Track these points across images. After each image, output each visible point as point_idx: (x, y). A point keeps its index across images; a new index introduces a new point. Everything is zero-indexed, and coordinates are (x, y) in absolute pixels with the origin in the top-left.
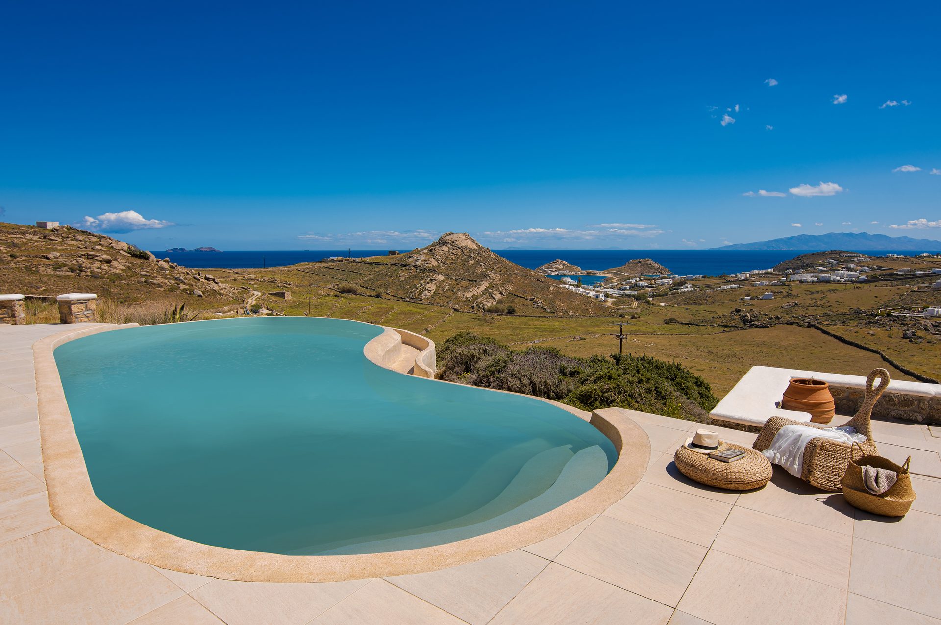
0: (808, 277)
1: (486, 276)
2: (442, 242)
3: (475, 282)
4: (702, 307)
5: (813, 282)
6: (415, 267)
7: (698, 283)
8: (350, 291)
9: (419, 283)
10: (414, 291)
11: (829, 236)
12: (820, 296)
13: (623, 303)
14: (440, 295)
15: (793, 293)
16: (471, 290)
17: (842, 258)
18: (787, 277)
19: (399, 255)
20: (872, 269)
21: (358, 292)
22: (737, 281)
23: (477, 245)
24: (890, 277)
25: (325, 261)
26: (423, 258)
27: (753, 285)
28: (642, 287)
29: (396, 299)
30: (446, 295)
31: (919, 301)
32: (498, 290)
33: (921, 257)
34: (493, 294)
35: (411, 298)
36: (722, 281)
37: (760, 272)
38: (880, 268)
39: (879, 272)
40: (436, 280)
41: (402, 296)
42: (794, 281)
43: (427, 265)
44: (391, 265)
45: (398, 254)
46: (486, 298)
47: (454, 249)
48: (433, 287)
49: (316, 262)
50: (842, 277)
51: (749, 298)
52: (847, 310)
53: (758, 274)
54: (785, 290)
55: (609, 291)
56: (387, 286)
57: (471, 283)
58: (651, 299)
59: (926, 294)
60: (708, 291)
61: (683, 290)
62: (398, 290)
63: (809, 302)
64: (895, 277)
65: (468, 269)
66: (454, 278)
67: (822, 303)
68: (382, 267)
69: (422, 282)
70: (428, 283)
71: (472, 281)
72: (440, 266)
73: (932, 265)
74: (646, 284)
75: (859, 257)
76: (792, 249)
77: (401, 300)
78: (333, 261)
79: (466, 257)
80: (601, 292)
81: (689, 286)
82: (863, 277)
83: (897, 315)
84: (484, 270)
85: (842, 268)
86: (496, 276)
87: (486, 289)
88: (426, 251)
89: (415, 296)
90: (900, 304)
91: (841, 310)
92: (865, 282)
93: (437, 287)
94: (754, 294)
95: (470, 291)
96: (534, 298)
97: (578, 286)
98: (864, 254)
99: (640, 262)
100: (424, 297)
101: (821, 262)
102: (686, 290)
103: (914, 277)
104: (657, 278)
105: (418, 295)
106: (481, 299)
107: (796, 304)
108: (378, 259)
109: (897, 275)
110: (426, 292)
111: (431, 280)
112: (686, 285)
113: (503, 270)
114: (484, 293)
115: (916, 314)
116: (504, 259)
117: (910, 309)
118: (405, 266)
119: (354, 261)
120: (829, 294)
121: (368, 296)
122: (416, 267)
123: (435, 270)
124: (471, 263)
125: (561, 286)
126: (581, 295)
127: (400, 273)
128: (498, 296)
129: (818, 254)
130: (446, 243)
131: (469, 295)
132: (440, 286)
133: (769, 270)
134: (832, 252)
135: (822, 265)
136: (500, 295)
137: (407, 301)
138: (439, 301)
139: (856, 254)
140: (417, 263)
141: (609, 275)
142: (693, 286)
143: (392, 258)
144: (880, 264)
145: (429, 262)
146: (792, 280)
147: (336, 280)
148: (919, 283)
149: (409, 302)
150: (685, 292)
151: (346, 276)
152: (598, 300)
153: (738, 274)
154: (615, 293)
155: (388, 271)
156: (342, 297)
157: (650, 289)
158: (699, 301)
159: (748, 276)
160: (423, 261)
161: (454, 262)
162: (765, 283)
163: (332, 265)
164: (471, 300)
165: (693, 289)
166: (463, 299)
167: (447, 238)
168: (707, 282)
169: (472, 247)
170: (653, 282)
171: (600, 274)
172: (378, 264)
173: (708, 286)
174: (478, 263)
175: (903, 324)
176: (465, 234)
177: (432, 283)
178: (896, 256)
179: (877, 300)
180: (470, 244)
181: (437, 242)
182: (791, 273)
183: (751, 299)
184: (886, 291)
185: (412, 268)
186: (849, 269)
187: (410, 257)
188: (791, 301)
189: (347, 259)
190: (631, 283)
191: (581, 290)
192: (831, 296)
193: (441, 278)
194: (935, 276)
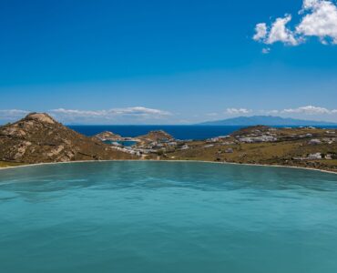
0: (249, 139)
1: (62, 142)
2: (28, 119)
3: (54, 146)
5: (252, 142)
7: (191, 144)
9: (12, 147)
10: (9, 153)
11: (254, 118)
12: (256, 150)
13: (151, 157)
14: (28, 155)
15: (243, 148)
17: (263, 129)
18: (238, 140)
20: (278, 135)
22: (212, 143)
23: (54, 121)
24: (288, 139)
26: (14, 129)
27: (221, 145)
28: (160, 147)
30: (33, 155)
31: (304, 151)
32: (70, 150)
33: (300, 128)
34: (68, 153)
35: (6, 158)
36: (204, 143)
37: (223, 137)
38: (282, 134)
39: (282, 136)
40: (25, 145)
43: (18, 134)
47: (37, 123)
48: (23, 150)
50: (265, 139)
52: (270, 157)
54: (238, 148)
55: (142, 150)
57: (51, 146)
58: (166, 154)
59: (306, 147)
60: (197, 149)
61: (183, 148)
63: (251, 154)
64: (290, 139)
65: (48, 137)
66: (38, 143)
67: (258, 153)
69: (15, 146)
70: (19, 147)
72: (28, 135)
73: (305, 132)
74: (162, 145)
75: (271, 128)
79: (46, 129)
80: (137, 151)
82: (275, 139)
83: (296, 159)
84: (60, 137)
85: (264, 134)
86: (68, 141)
87: (62, 151)
88: (16, 125)
89: (9, 156)
90: (296, 153)
91: (268, 158)
92: (276, 142)
93: (26, 150)
94: (223, 150)
95: (51, 152)
96: (96, 155)
97: (123, 147)
99: (156, 132)
100: (17, 157)
101: (253, 131)
102: (185, 148)
103: (299, 138)
104: (168, 141)
105: (12, 156)
106: (59, 157)
107: (246, 155)
109: (291, 137)
110: (18, 153)
111: (21, 145)
112: (185, 145)
113: (73, 137)
114: (61, 153)
115: (304, 158)
117: (301, 156)
120: (260, 149)
122: (9, 136)
123: (24, 138)
124: (50, 133)
125: (112, 147)
126: (126, 153)
128: (71, 155)
129: (251, 126)
130: (31, 119)
131: (50, 155)
132: (28, 149)
133: (228, 136)
134: (258, 126)
135: (254, 133)
137: (3, 160)
139: (269, 127)
140: (10, 133)
141: (138, 140)
142: (188, 146)
144: (282, 132)
145: (19, 132)
146: (241, 141)
148: (302, 141)
149: (5, 160)
150: (184, 150)
152: (136, 155)
153: (212, 139)
154: (145, 151)
157: (164, 148)
159: (218, 139)
160: (14, 131)
161: (38, 132)
162: (228, 143)
164: (52, 157)
165: (189, 148)
166: (46, 157)
167: (32, 116)
168: (197, 143)
169: (50, 122)
170: (166, 144)
171: (133, 140)
173: (197, 146)
174: (55, 133)
175: (300, 164)
176: (44, 114)
177: (22, 147)
178: (288, 128)
179: (285, 151)
180: (49, 120)
181: (24, 119)
182: (239, 138)
183: (221, 153)
184: (288, 146)
185: (6, 136)
186: (267, 135)
187: (4, 129)
188: (241, 155)
190: (153, 145)
191: (125, 150)
192: (262, 150)
193: (29, 143)
194: (308, 137)
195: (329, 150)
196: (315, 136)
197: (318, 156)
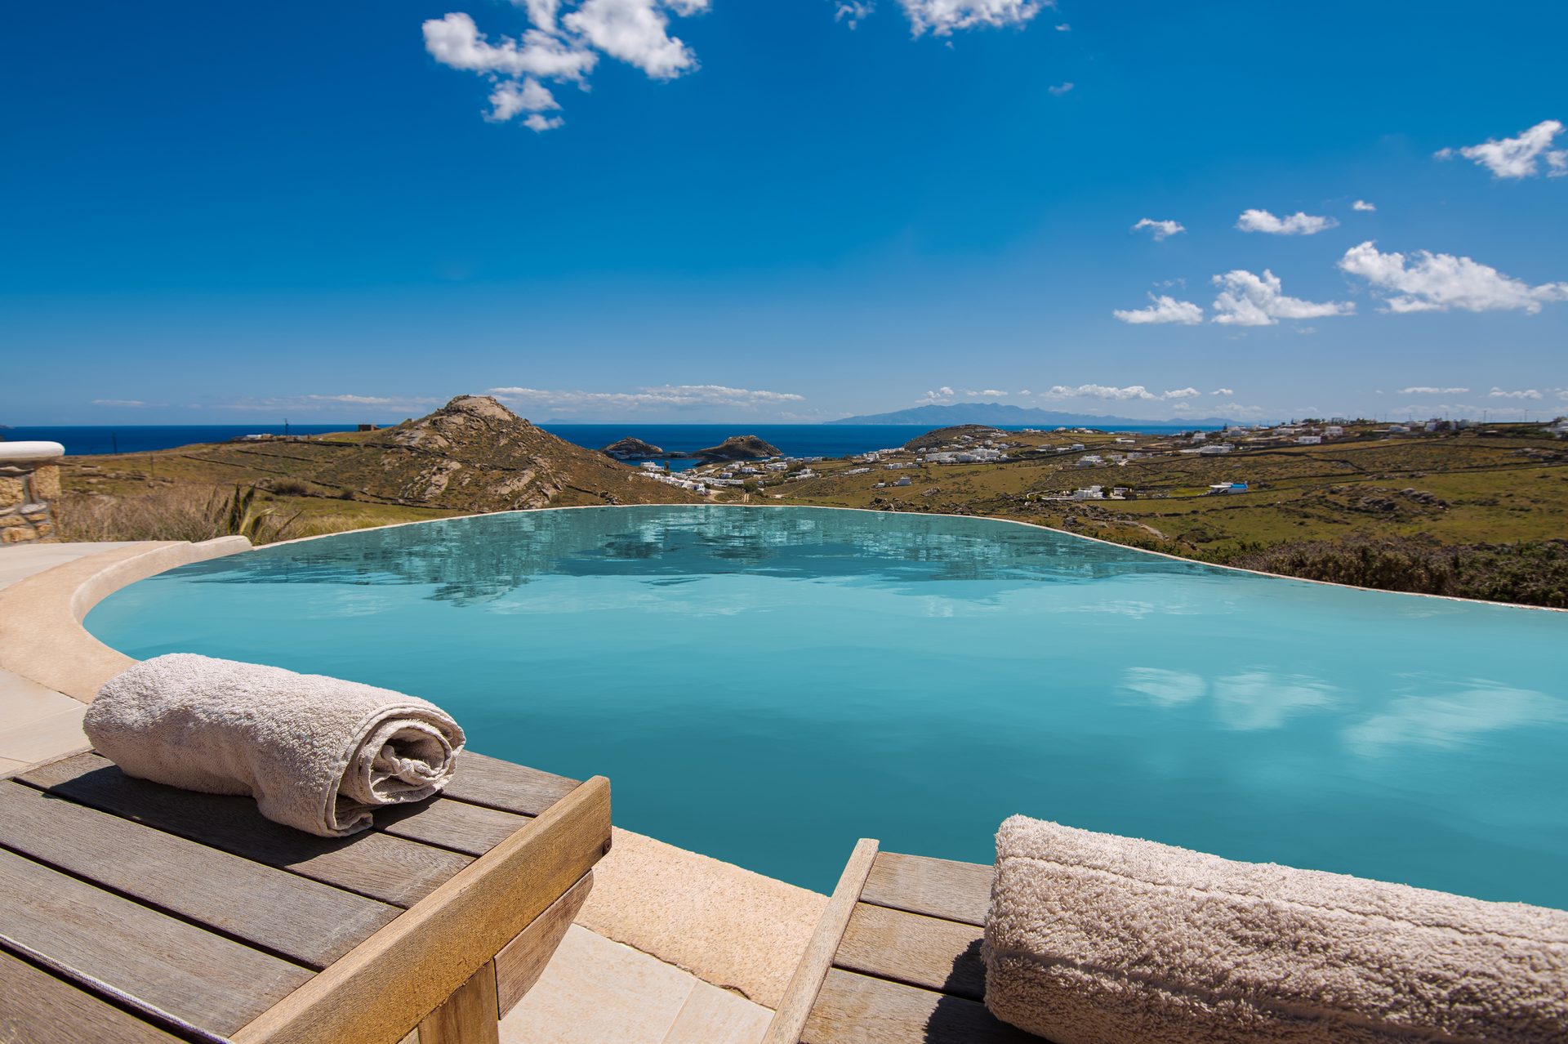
0: (946, 457)
1: (530, 462)
2: (452, 410)
3: (513, 470)
4: (828, 498)
5: (952, 463)
6: (409, 450)
7: (820, 467)
8: (293, 490)
9: (419, 474)
10: (412, 487)
11: (960, 407)
12: (961, 480)
13: (730, 497)
14: (456, 492)
15: (931, 477)
16: (508, 483)
17: (979, 434)
18: (923, 458)
19: (378, 431)
20: (1011, 446)
21: (309, 492)
22: (865, 464)
23: (510, 414)
24: (1032, 455)
25: (239, 441)
26: (421, 434)
27: (886, 469)
28: (749, 473)
29: (380, 501)
30: (466, 492)
31: (1066, 483)
32: (550, 482)
33: (1058, 432)
34: (544, 488)
35: (406, 498)
36: (847, 464)
37: (890, 451)
38: (1018, 445)
39: (1019, 450)
40: (447, 469)
41: (391, 496)
42: (931, 462)
43: (430, 446)
44: (366, 446)
45: (375, 429)
46: (533, 495)
47: (473, 421)
48: (443, 480)
49: (221, 443)
50: (983, 457)
51: (883, 484)
52: (992, 496)
53: (888, 454)
54: (922, 474)
55: (709, 480)
56: (362, 480)
57: (507, 472)
58: (762, 490)
59: (1070, 474)
60: (834, 477)
61: (802, 476)
62: (382, 486)
63: (951, 488)
64: (1037, 455)
65: (499, 451)
66: (478, 465)
67: (966, 487)
68: (348, 451)
69: (424, 472)
70: (435, 474)
71: (508, 470)
72: (452, 448)
73: (1069, 441)
74: (754, 470)
75: (995, 432)
76: (919, 423)
77: (389, 502)
78: (253, 441)
79: (493, 433)
80: (700, 482)
81: (808, 470)
82: (1005, 456)
83: (1048, 499)
84: (525, 452)
85: (980, 445)
86: (545, 461)
87: (532, 482)
88: (423, 425)
89: (413, 495)
90: (1047, 486)
91: (987, 497)
92: (1007, 461)
93: (450, 480)
94: (888, 480)
95: (506, 485)
96: (607, 493)
97: (666, 474)
98: (1001, 428)
99: (742, 440)
100: (429, 496)
101: (955, 438)
102: (805, 476)
103: (1056, 455)
104: (767, 461)
105: (419, 494)
106: (525, 497)
107: (938, 490)
108: (340, 437)
109: (1039, 452)
110: (433, 488)
111: (439, 469)
112: (805, 470)
113: (555, 452)
114: (529, 486)
115: (1065, 498)
116: (554, 436)
117: (1058, 492)
118: (390, 448)
119: (296, 441)
120: (971, 477)
121: (328, 497)
122: (410, 448)
123: (444, 454)
124: (503, 442)
125: (644, 474)
126: (673, 486)
127: (383, 460)
128: (551, 492)
129: (952, 428)
130: (459, 411)
131: (505, 491)
132: (455, 477)
133: (900, 449)
134: (967, 427)
135: (957, 442)
136: (554, 490)
137: (400, 504)
138: (455, 501)
139: (991, 429)
140: (413, 443)
142: (813, 471)
143: (365, 436)
144: (1018, 441)
145: (433, 441)
146: (929, 460)
147: (264, 473)
148: (1061, 461)
149: (403, 505)
150: (804, 479)
151: (281, 465)
152: (696, 493)
153: (865, 455)
154: (716, 482)
155: (361, 456)
156: (278, 500)
157: (759, 476)
158: (823, 490)
159: (878, 457)
160: (422, 439)
161: (475, 441)
162: (899, 465)
163: (252, 448)
164: (509, 499)
165: (813, 475)
166: (496, 497)
167: (460, 403)
168: (831, 466)
169: (502, 418)
170: (762, 466)
172: (340, 445)
173: (831, 471)
174: (514, 442)
175: (1055, 510)
176: (489, 398)
177: (441, 474)
178: (1033, 431)
179: (1024, 482)
180: (499, 414)
181: (443, 410)
182: (924, 453)
183: (885, 486)
184: (1030, 472)
185: (405, 450)
186: (987, 447)
187: (398, 434)
188: (931, 488)
189: (282, 436)
190: (733, 468)
191: (671, 479)
192: (974, 479)
193: (456, 465)
194: (1076, 453)
195: (1119, 480)
196: (1090, 449)
197: (1095, 492)
